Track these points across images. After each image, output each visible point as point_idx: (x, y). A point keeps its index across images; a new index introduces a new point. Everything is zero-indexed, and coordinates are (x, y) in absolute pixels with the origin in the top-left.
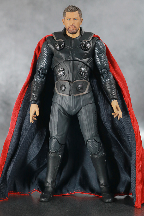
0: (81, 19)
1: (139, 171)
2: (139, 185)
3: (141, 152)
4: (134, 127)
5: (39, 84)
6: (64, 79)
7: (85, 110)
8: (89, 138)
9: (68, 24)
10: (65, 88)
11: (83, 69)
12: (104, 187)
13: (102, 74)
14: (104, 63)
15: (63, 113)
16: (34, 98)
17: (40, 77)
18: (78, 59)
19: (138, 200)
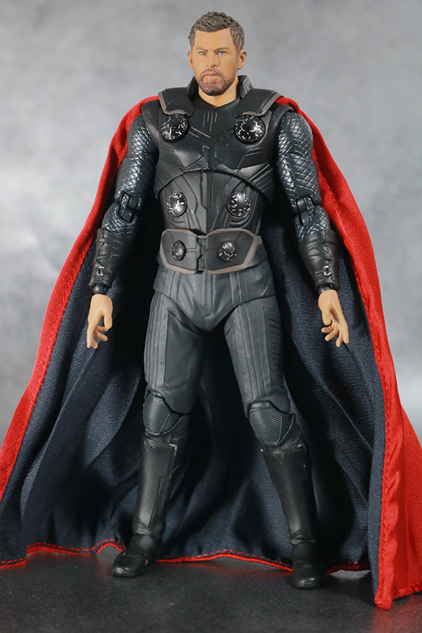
0: (242, 51)
1: (392, 501)
2: (389, 540)
3: (399, 445)
4: (382, 370)
5: (115, 238)
6: (183, 225)
7: (244, 315)
8: (255, 398)
9: (201, 67)
10: (185, 251)
11: (240, 197)
12: (300, 543)
13: (299, 212)
14: (304, 181)
15: (180, 322)
16: (101, 277)
17: (121, 218)
18: (226, 167)
19: (383, 586)
